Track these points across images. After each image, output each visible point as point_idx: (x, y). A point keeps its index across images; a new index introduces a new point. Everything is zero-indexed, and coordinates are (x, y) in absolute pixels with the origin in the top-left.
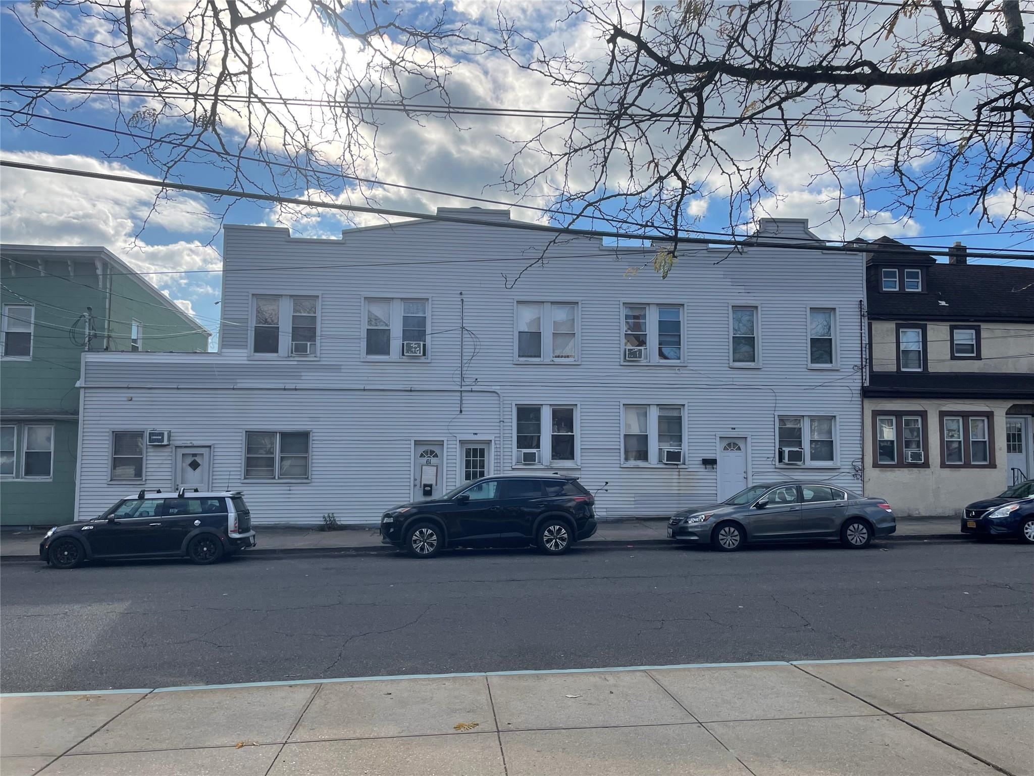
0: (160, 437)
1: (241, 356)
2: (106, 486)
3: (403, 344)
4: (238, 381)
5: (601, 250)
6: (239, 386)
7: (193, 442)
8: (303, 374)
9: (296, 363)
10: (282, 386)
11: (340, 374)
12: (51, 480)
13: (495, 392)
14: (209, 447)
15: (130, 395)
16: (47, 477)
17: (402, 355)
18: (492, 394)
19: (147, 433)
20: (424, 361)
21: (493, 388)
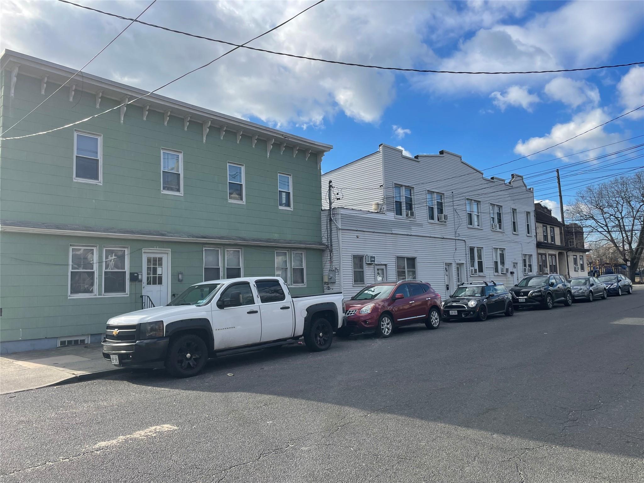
0: (374, 259)
1: (391, 216)
2: (352, 287)
3: (438, 215)
4: (393, 229)
5: (483, 179)
6: (394, 232)
7: (381, 262)
8: (412, 227)
9: (409, 221)
10: (406, 233)
11: (423, 229)
12: (306, 286)
13: (464, 241)
14: (386, 265)
15: (357, 235)
16: (303, 284)
17: (438, 220)
18: (464, 242)
19: (366, 257)
20: (445, 224)
21: (464, 239)
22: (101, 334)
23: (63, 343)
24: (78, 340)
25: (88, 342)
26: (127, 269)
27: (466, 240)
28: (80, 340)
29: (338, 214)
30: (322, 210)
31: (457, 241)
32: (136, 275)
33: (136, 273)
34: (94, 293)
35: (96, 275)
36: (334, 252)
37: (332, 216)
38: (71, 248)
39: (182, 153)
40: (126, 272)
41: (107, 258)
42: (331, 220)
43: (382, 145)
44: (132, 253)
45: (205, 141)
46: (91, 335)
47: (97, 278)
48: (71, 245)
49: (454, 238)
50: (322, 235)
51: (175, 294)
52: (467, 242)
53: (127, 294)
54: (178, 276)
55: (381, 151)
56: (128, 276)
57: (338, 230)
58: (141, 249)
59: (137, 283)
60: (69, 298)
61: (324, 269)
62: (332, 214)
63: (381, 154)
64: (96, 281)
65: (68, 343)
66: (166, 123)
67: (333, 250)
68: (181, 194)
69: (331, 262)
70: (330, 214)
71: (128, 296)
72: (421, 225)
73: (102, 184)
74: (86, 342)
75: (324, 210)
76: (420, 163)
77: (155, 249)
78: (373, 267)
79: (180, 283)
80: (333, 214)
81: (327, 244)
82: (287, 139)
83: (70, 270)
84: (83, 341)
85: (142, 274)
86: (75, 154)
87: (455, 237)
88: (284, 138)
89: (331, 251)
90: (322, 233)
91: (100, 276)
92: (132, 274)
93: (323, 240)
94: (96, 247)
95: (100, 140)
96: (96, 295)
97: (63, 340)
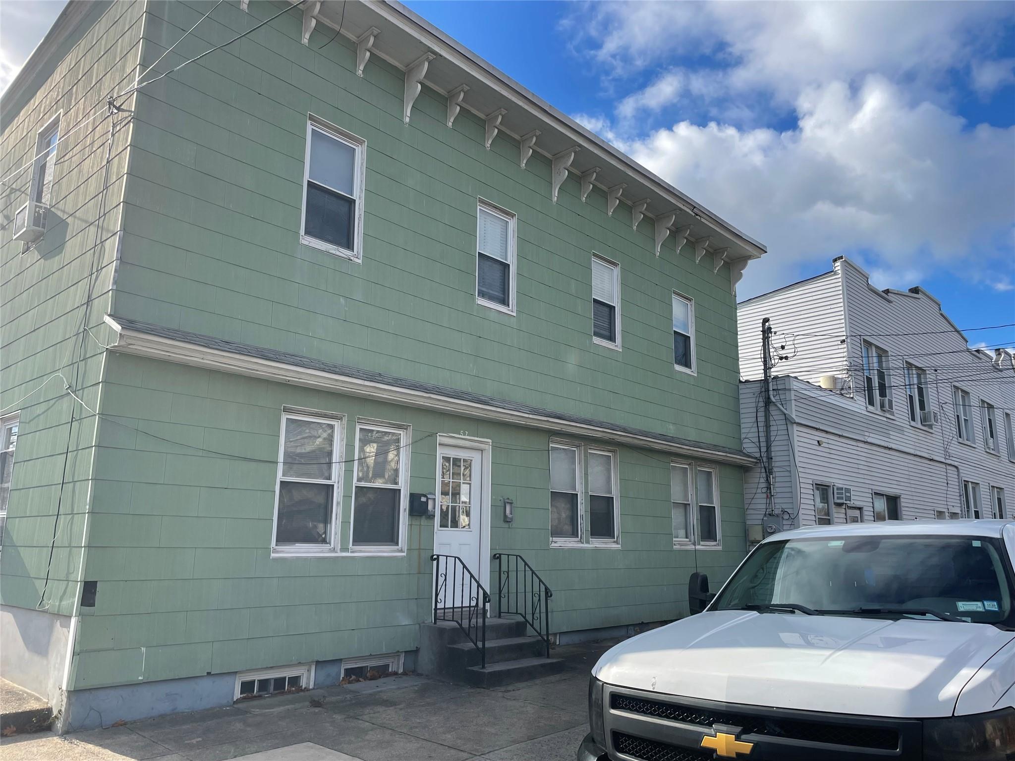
0: (849, 494)
1: (862, 405)
3: (920, 412)
4: (866, 434)
6: (866, 439)
7: (854, 502)
8: (890, 432)
9: (886, 420)
10: (883, 444)
12: (720, 548)
13: (956, 467)
14: (860, 509)
15: (819, 439)
16: (714, 543)
17: (921, 423)
18: (956, 470)
19: (833, 488)
20: (931, 431)
21: (956, 464)
22: (341, 660)
23: (247, 687)
24: (286, 677)
25: (308, 683)
26: (404, 486)
27: (960, 467)
28: (289, 678)
29: (790, 390)
30: (741, 382)
31: (948, 467)
32: (423, 499)
33: (425, 496)
34: (330, 543)
35: (338, 495)
36: (777, 474)
37: (771, 393)
38: (284, 417)
39: (515, 219)
40: (400, 490)
41: (362, 450)
42: (768, 402)
43: (841, 258)
44: (416, 442)
45: (556, 199)
46: (318, 663)
47: (338, 503)
48: (286, 410)
49: (943, 460)
50: (743, 436)
51: (500, 555)
52: (961, 471)
53: (402, 551)
54: (502, 508)
55: (840, 272)
56: (404, 503)
57: (789, 426)
58: (433, 435)
59: (424, 521)
60: (273, 555)
61: (749, 512)
62: (771, 389)
63: (840, 276)
64: (337, 510)
65: (260, 690)
66: (488, 144)
67: (775, 469)
68: (511, 310)
69: (769, 495)
70: (767, 390)
71: (404, 554)
72: (901, 428)
73: (360, 261)
74: (303, 683)
75: (747, 381)
76: (891, 304)
77: (460, 436)
78: (844, 511)
79: (506, 525)
80: (773, 390)
81: (758, 455)
82: (699, 218)
83: (280, 477)
84: (295, 680)
85: (434, 499)
86: (306, 177)
87: (945, 458)
88: (694, 214)
89: (769, 472)
90: (743, 431)
91: (347, 497)
92: (414, 498)
93: (745, 445)
94: (341, 419)
95: (360, 153)
96: (334, 550)
97: (248, 678)
